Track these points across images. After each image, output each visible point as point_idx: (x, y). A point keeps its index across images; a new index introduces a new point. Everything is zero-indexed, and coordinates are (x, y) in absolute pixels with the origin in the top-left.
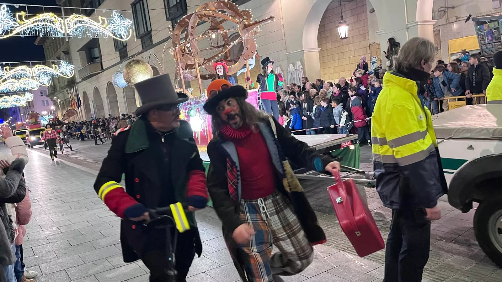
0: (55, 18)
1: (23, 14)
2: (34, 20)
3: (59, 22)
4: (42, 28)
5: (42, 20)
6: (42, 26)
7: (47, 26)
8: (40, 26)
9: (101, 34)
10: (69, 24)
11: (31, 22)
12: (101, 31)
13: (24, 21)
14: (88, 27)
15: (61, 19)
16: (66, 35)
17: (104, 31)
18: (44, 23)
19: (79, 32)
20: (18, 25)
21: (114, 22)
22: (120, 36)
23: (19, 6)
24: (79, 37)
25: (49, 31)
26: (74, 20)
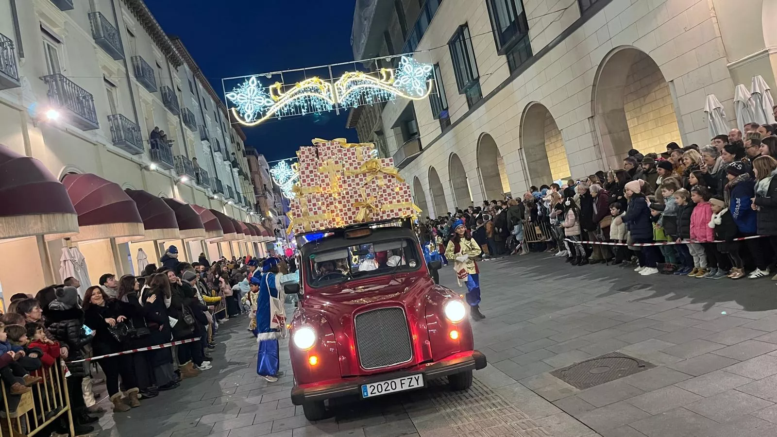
0: (321, 83)
1: (278, 85)
2: (293, 92)
3: (326, 89)
4: (304, 101)
5: (303, 90)
6: (305, 98)
7: (311, 98)
8: (301, 99)
9: (386, 95)
10: (340, 89)
11: (288, 96)
12: (385, 92)
13: (279, 96)
14: (366, 88)
15: (329, 84)
16: (337, 106)
17: (391, 91)
18: (306, 94)
19: (354, 99)
20: (273, 103)
21: (404, 73)
22: (414, 92)
23: (272, 75)
24: (354, 107)
25: (313, 105)
26: (346, 82)
